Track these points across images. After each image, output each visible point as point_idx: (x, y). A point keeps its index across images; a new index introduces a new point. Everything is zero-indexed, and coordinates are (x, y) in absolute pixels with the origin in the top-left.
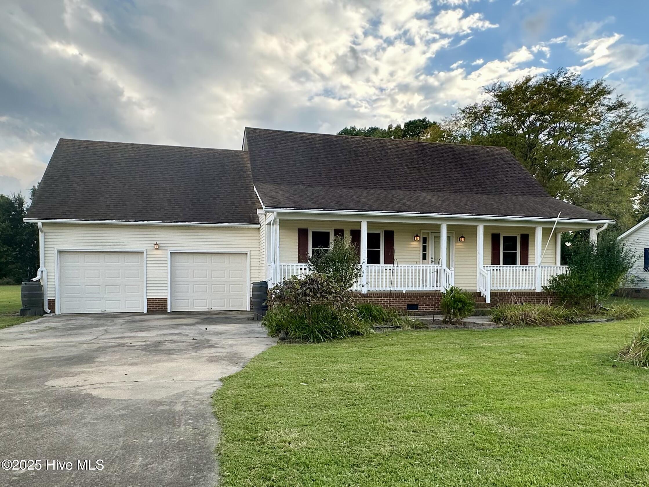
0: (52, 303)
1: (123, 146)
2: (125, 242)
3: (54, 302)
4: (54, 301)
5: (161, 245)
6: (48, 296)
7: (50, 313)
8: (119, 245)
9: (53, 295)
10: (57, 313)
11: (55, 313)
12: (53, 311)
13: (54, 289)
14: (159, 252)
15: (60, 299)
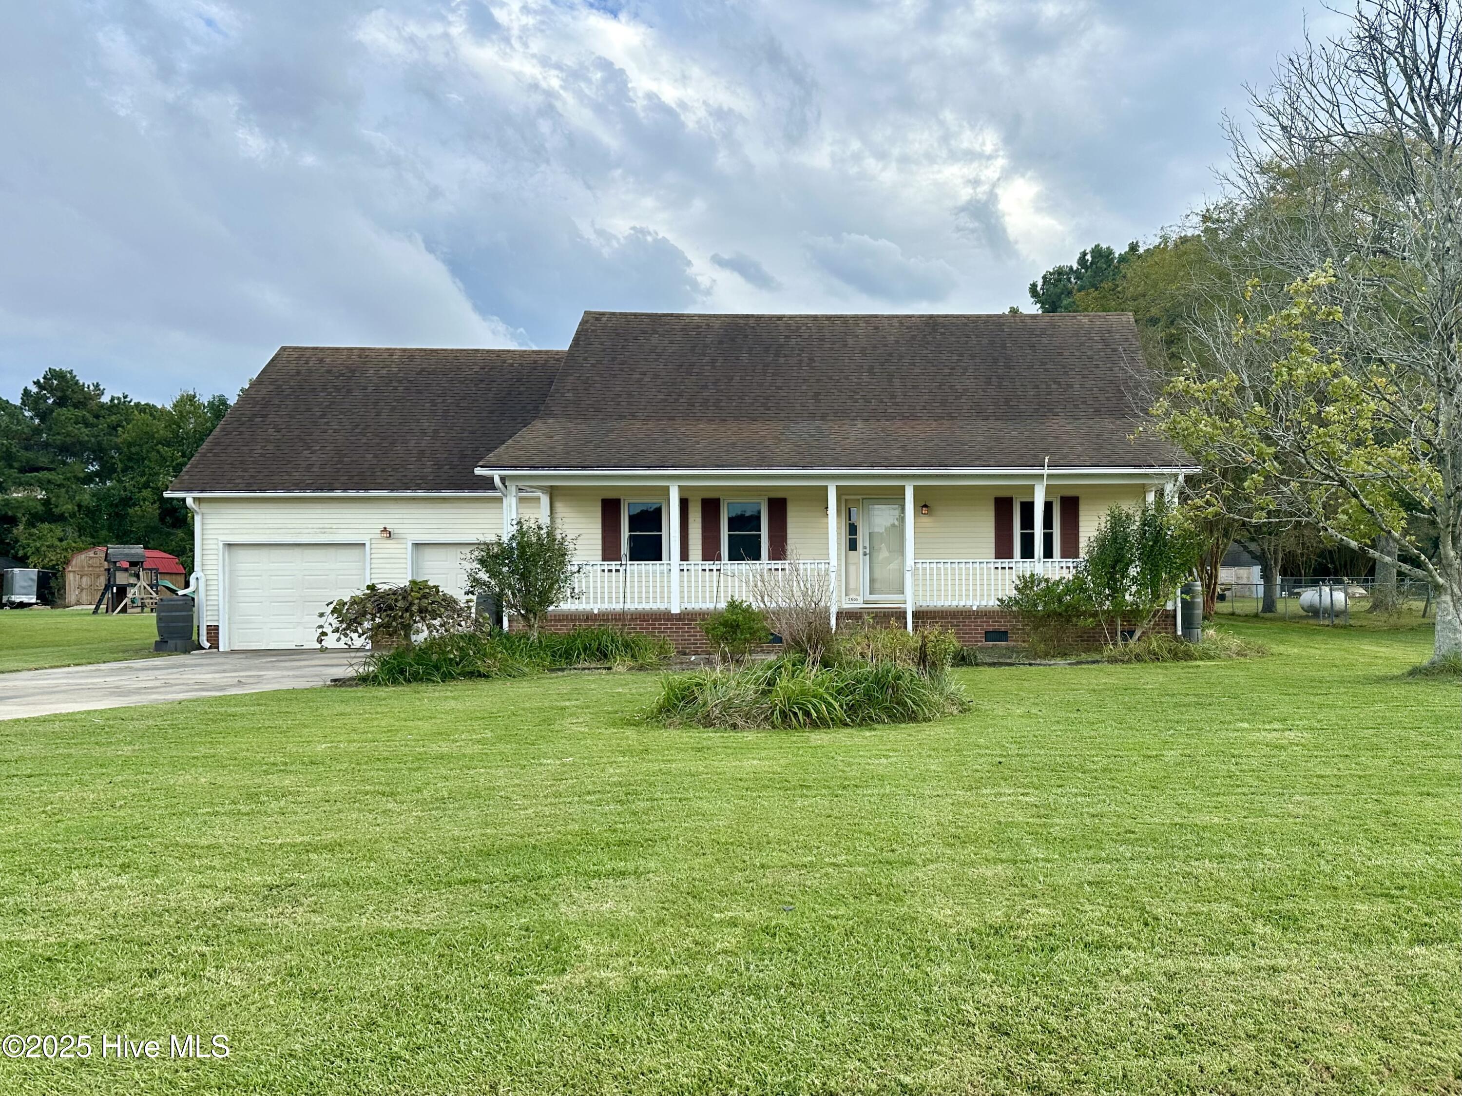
0: (213, 632)
1: (386, 355)
2: (334, 526)
3: (218, 630)
4: (217, 628)
5: (396, 531)
6: (205, 619)
7: (210, 648)
8: (324, 533)
9: (216, 618)
10: (221, 649)
11: (218, 648)
12: (215, 644)
13: (216, 608)
14: (390, 544)
15: (229, 623)
